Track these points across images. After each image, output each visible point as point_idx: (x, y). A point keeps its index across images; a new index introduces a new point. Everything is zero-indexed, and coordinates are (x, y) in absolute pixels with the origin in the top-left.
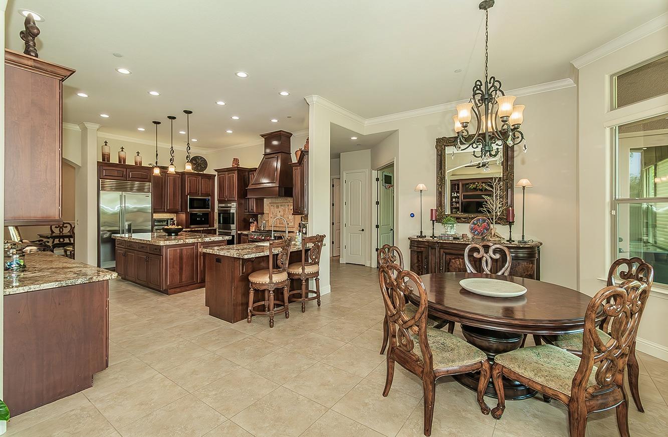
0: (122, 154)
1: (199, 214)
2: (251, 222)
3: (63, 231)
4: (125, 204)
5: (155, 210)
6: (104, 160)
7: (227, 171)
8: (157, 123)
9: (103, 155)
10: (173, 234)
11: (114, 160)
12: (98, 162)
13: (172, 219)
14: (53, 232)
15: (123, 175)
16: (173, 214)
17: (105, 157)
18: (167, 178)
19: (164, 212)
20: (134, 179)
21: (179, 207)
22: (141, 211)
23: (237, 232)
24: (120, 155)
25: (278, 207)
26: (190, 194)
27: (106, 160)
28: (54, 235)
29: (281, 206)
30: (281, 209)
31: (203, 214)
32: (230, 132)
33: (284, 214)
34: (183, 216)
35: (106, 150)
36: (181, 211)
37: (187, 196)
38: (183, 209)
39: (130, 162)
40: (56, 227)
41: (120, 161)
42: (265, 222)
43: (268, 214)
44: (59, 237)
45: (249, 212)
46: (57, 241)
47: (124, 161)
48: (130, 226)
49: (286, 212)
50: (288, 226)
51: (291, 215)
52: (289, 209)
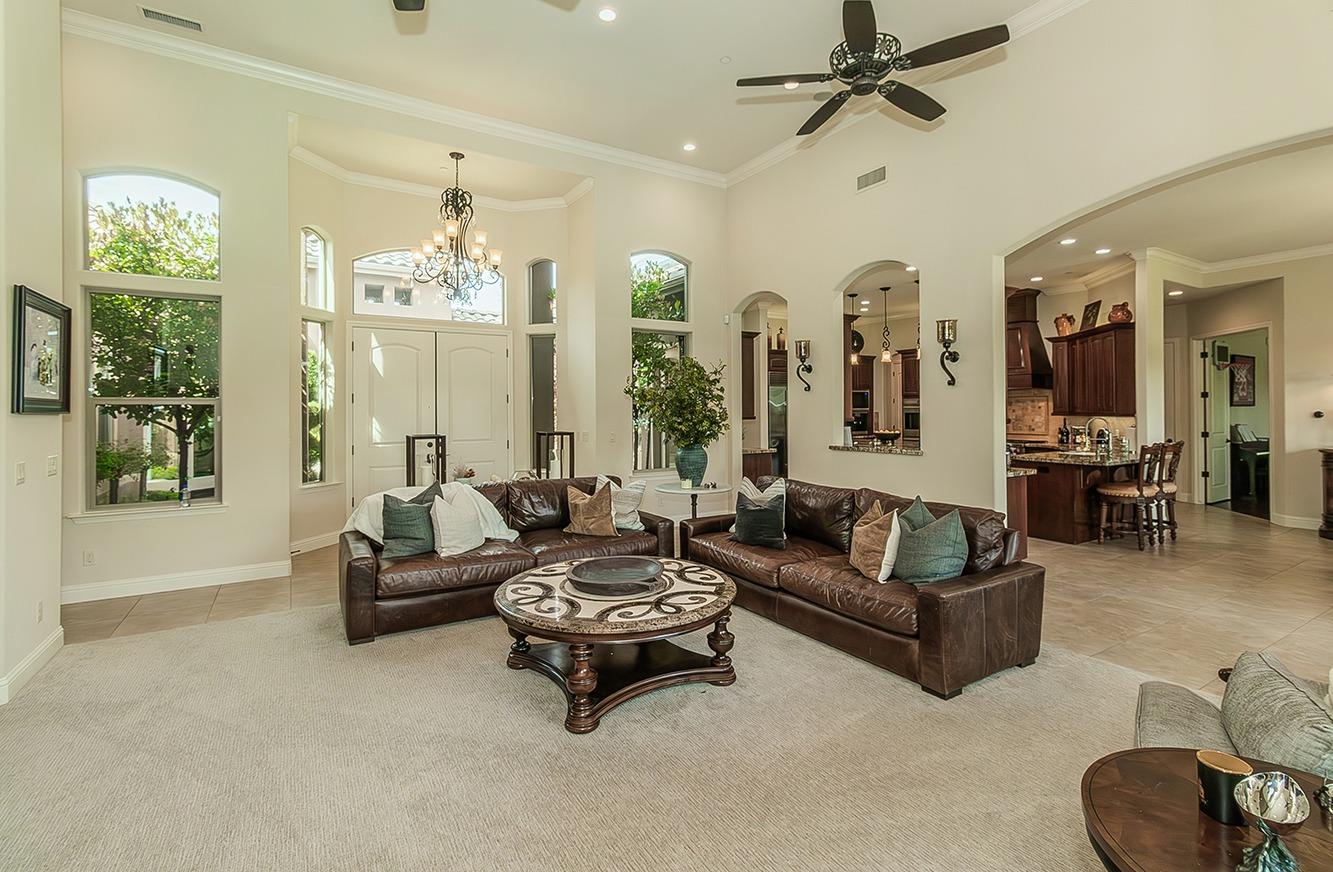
33: (1024, 414)
49: (1029, 411)
50: (1032, 432)
51: (1043, 415)
52: (1034, 407)
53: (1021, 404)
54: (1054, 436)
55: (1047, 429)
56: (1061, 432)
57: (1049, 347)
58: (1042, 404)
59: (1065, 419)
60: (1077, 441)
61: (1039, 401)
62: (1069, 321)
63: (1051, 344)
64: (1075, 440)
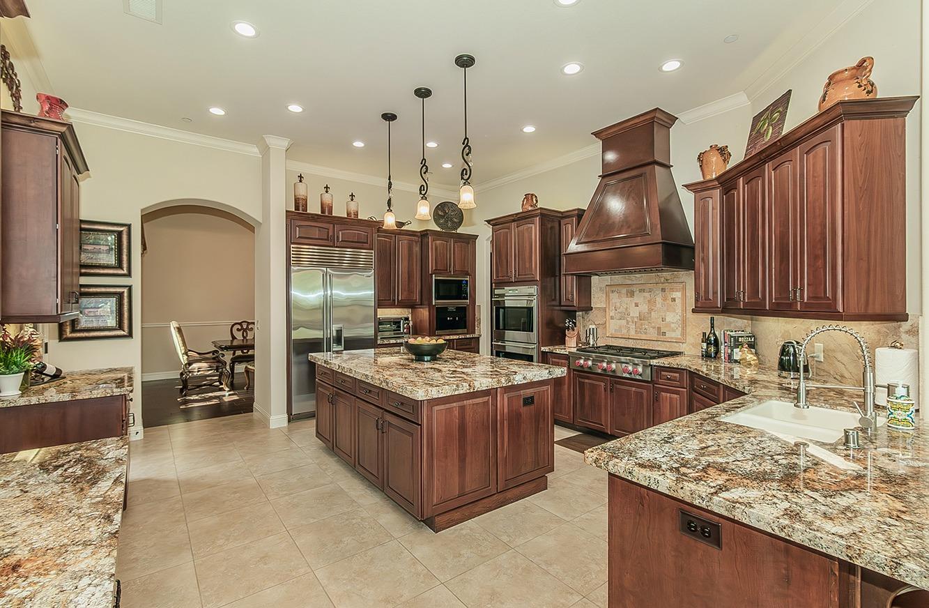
0: (327, 199)
1: (451, 309)
2: (568, 328)
3: (247, 335)
4: (331, 290)
5: (381, 303)
6: (297, 208)
7: (514, 221)
8: (389, 117)
9: (297, 200)
10: (426, 358)
11: (314, 208)
12: (287, 211)
13: (407, 319)
14: (234, 338)
15: (328, 237)
16: (406, 310)
17: (300, 203)
18: (399, 244)
19: (392, 305)
20: (347, 244)
21: (417, 297)
22: (358, 303)
23: (539, 348)
24: (324, 199)
25: (631, 294)
26: (436, 272)
27: (301, 208)
28: (235, 343)
29: (642, 291)
30: (639, 298)
31: (457, 308)
32: (529, 129)
33: (650, 311)
34: (424, 313)
35: (302, 191)
36: (421, 305)
37: (432, 274)
38: (424, 300)
39: (339, 211)
40: (238, 330)
41: (323, 211)
42: (594, 326)
43: (604, 310)
44: (240, 347)
45: (560, 305)
46: (239, 353)
47: (330, 211)
48: (339, 332)
49: (659, 306)
50: (662, 338)
51: (679, 311)
52: (665, 299)
53: (647, 295)
54: (694, 345)
55: (684, 333)
56: (706, 339)
57: (687, 200)
58: (677, 295)
59: (712, 319)
60: (736, 357)
61: (672, 290)
62: (722, 154)
63: (691, 195)
64: (730, 356)
